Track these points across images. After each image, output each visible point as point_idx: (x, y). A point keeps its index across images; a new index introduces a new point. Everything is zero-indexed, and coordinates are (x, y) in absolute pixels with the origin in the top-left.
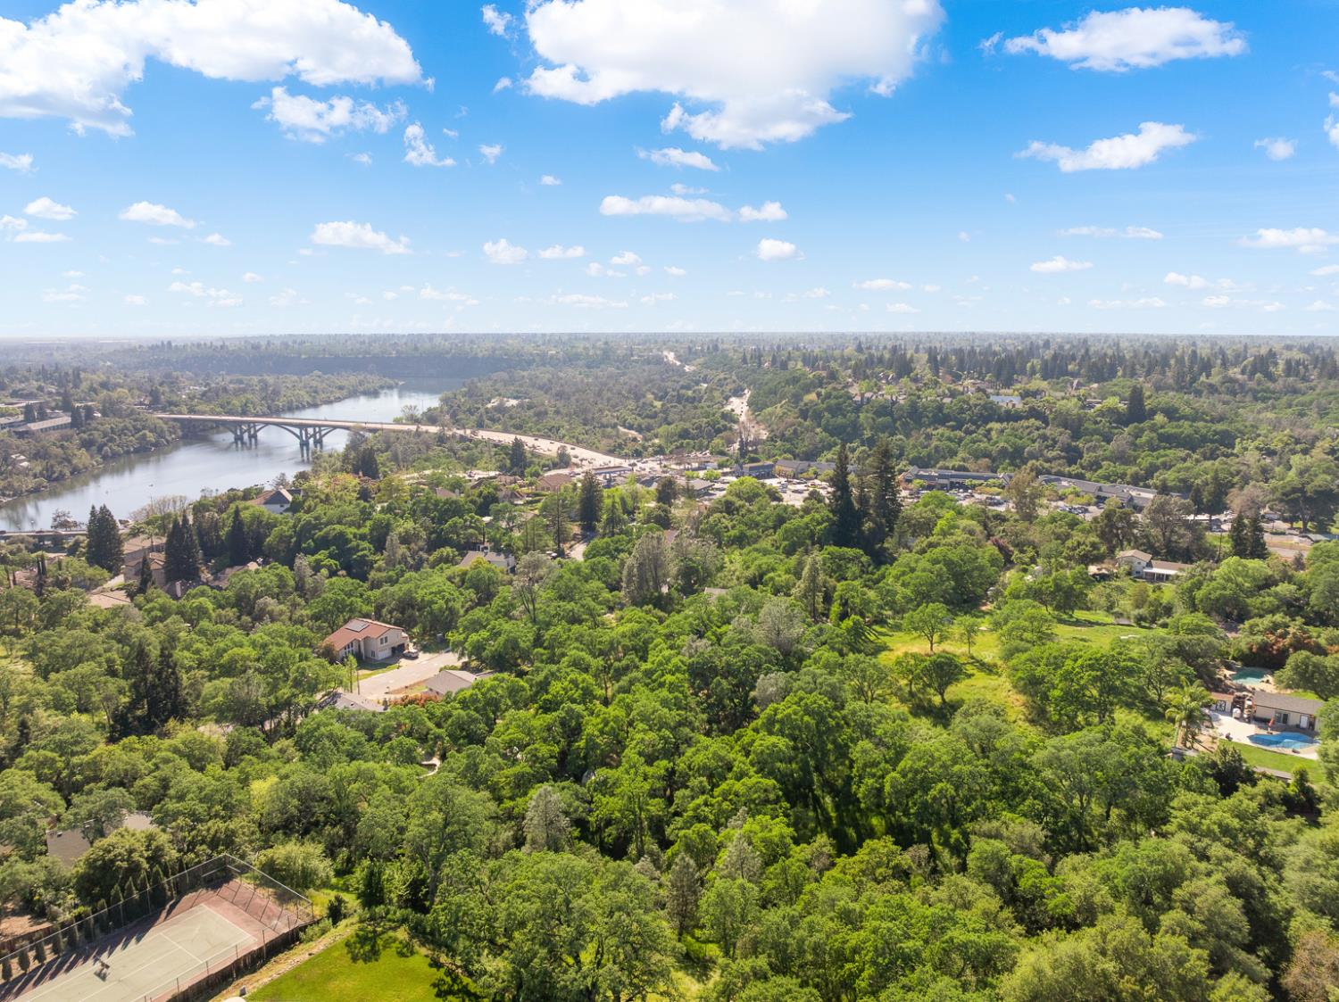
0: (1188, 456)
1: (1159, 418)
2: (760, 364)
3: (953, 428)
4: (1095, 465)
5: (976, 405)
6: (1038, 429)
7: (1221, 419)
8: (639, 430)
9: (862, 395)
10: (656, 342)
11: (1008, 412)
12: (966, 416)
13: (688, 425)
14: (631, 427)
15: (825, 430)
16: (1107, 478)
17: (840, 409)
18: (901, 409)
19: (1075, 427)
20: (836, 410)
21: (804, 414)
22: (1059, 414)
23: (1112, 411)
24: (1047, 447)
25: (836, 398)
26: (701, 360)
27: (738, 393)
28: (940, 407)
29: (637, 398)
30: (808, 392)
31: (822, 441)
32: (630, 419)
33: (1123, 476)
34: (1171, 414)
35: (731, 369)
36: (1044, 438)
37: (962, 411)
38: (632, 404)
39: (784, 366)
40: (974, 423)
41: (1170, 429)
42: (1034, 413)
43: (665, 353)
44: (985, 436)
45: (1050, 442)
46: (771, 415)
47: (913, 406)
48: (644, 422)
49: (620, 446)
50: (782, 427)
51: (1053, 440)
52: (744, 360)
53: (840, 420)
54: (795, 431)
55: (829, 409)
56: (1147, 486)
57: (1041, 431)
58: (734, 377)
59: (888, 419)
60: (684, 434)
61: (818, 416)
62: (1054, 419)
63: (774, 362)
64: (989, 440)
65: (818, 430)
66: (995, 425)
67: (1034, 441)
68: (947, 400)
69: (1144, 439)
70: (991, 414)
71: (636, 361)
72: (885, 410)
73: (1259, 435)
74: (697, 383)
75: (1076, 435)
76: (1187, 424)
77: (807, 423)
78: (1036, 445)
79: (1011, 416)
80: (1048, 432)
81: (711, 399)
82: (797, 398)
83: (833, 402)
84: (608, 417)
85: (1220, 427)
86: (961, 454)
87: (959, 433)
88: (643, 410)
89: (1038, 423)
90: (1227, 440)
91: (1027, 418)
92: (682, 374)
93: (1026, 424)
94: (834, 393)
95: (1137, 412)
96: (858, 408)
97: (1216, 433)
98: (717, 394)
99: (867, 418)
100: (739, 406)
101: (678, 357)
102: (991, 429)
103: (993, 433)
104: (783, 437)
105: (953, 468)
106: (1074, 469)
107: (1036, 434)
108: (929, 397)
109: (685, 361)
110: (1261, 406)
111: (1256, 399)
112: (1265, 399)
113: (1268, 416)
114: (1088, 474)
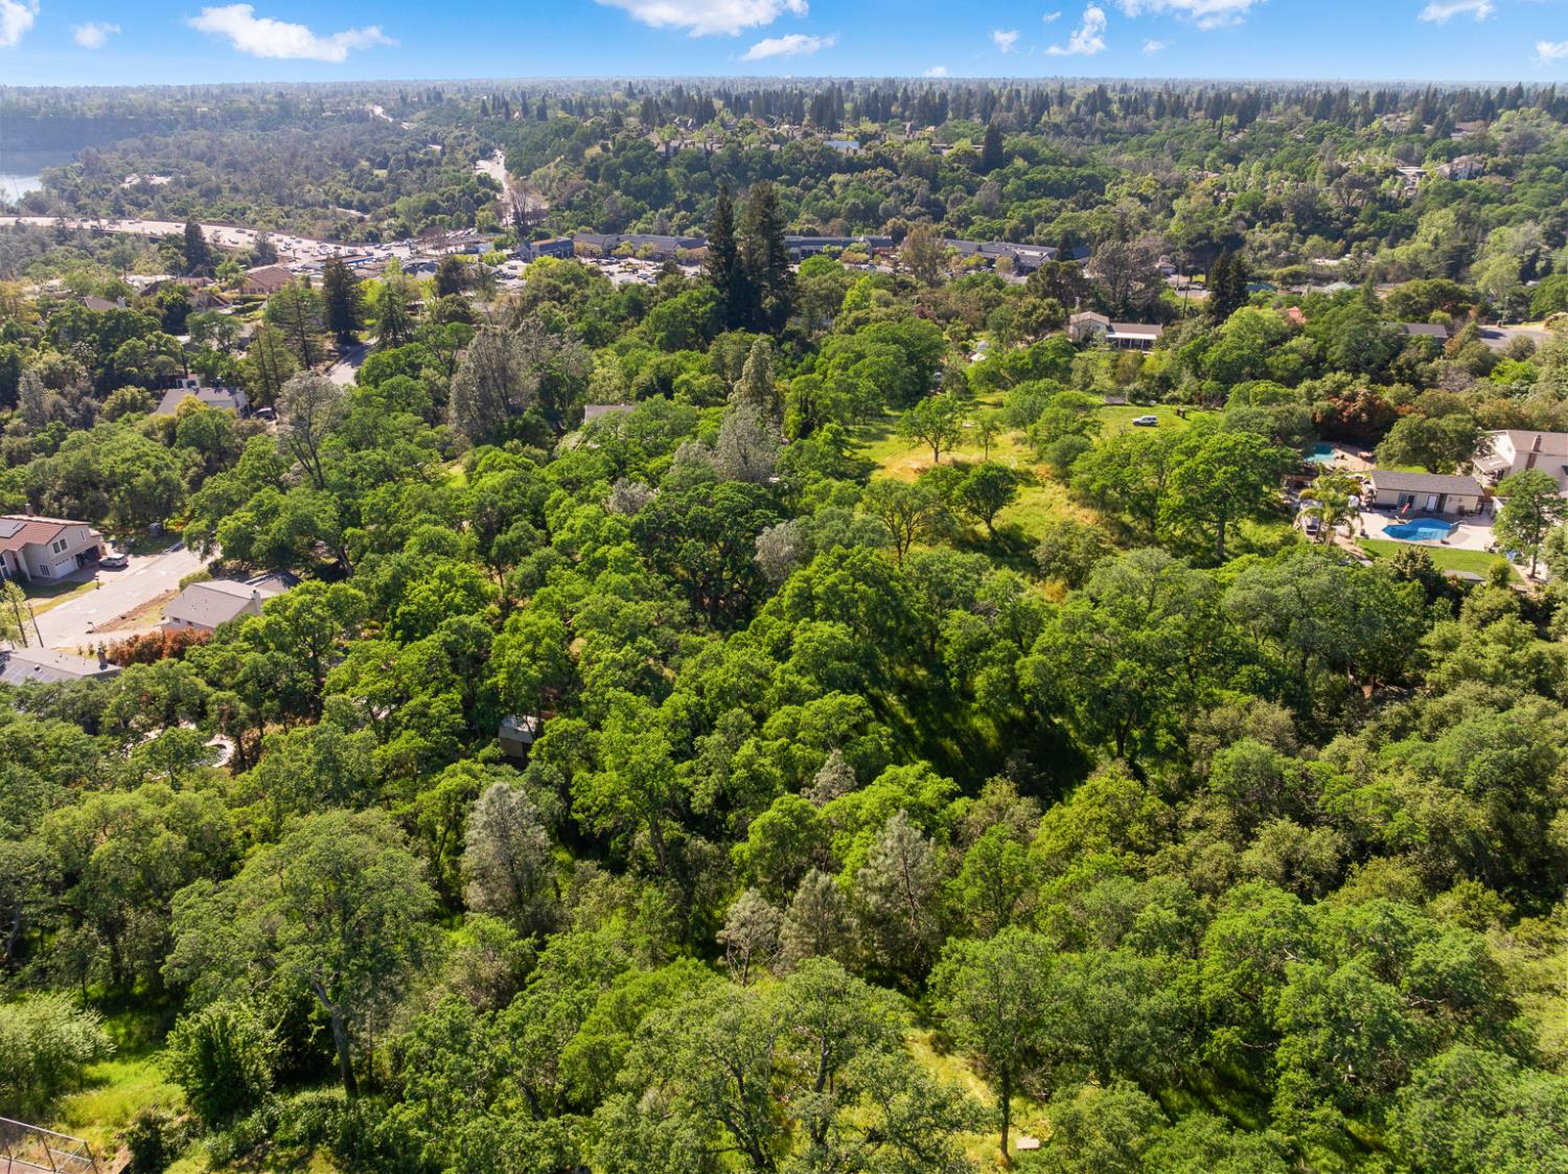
0: (1063, 205)
1: (1019, 163)
2: (508, 115)
3: (788, 184)
4: (964, 222)
5: (811, 153)
6: (890, 180)
7: (1081, 163)
8: (363, 208)
9: (667, 144)
11: (849, 160)
12: (802, 167)
13: (434, 196)
14: (348, 205)
15: (626, 192)
16: (981, 236)
17: (642, 164)
18: (719, 159)
19: (928, 171)
20: (634, 166)
21: (592, 173)
22: (909, 161)
23: (968, 156)
24: (903, 202)
25: (633, 148)
26: (422, 114)
27: (486, 153)
28: (768, 156)
29: (348, 165)
30: (589, 145)
31: (625, 206)
32: (345, 194)
33: (1001, 232)
34: (1030, 155)
35: (468, 124)
36: (899, 189)
37: (795, 161)
38: (343, 175)
39: (542, 114)
40: (812, 176)
41: (1035, 175)
42: (881, 160)
43: (368, 106)
44: (828, 192)
45: (906, 195)
46: (544, 177)
47: (734, 155)
48: (369, 197)
49: (343, 230)
50: (566, 191)
51: (910, 192)
52: (485, 111)
53: (643, 178)
54: (586, 196)
55: (627, 165)
57: (894, 183)
58: (474, 134)
59: (705, 173)
60: (432, 208)
61: (612, 176)
62: (905, 167)
63: (525, 110)
64: (833, 196)
65: (617, 193)
66: (838, 178)
67: (888, 196)
68: (775, 147)
69: (1010, 187)
70: (829, 163)
71: (331, 119)
72: (699, 162)
73: (1123, 181)
74: (425, 144)
75: (935, 187)
76: (1051, 168)
77: (600, 184)
78: (891, 200)
79: (852, 166)
80: (902, 182)
81: (453, 162)
82: (576, 155)
83: (631, 154)
84: (313, 192)
85: (1085, 171)
86: (804, 216)
87: (796, 190)
88: (360, 181)
89: (888, 173)
90: (1096, 184)
91: (874, 168)
92: (402, 133)
93: (874, 174)
94: (630, 143)
95: (993, 158)
96: (664, 161)
97: (1082, 178)
98: (459, 155)
99: (677, 174)
100: (495, 169)
101: (388, 111)
102: (834, 183)
103: (836, 187)
104: (569, 205)
105: (801, 233)
107: (888, 186)
108: (752, 143)
109: (400, 115)
110: (1112, 148)
111: (1104, 141)
112: (1113, 141)
113: (1126, 157)
114: (959, 233)
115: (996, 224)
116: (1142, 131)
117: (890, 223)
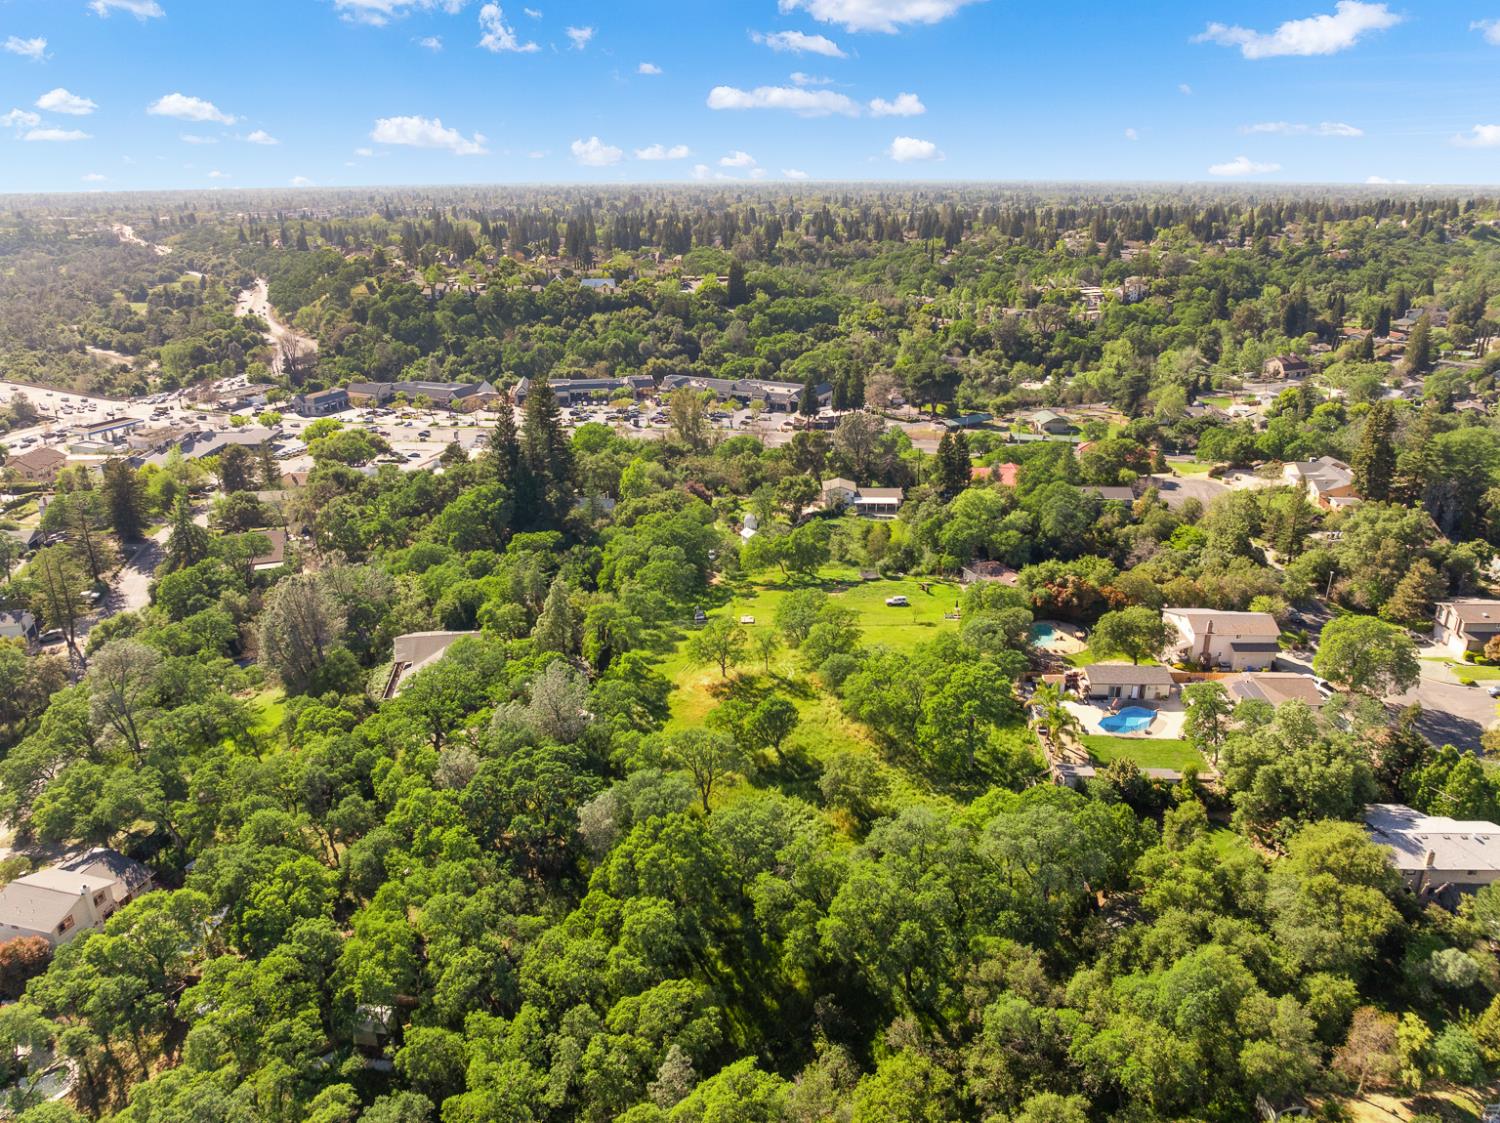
0: (803, 338)
1: (761, 296)
2: (267, 242)
3: (552, 323)
4: (717, 359)
5: (571, 294)
6: (646, 318)
7: (815, 292)
8: (122, 349)
9: (433, 288)
10: (96, 211)
11: (607, 299)
12: (563, 307)
13: (200, 342)
14: (106, 346)
15: (396, 336)
16: (734, 373)
17: (408, 307)
18: (484, 302)
19: (683, 311)
20: (402, 310)
21: (360, 315)
22: (662, 299)
23: (716, 291)
24: (660, 339)
25: (401, 292)
26: (177, 237)
27: (247, 283)
28: (531, 298)
29: (104, 301)
30: (354, 283)
31: (395, 351)
32: (103, 334)
33: (751, 369)
34: (770, 288)
35: (226, 250)
36: (655, 328)
37: (556, 301)
38: (97, 312)
39: (302, 245)
40: (574, 315)
41: (776, 308)
42: (636, 299)
43: (116, 228)
44: (590, 331)
45: (663, 334)
46: (309, 316)
47: (498, 297)
48: (129, 339)
49: (107, 381)
50: (336, 334)
51: (666, 330)
52: (242, 237)
53: (412, 322)
54: (356, 342)
55: (395, 308)
56: (776, 379)
57: (651, 322)
58: (233, 261)
59: (472, 316)
60: (198, 356)
61: (380, 319)
62: (659, 305)
63: (284, 238)
64: (595, 334)
65: (386, 337)
66: (597, 317)
67: (646, 334)
68: (537, 289)
69: (755, 322)
70: (589, 304)
71: (77, 242)
72: (464, 305)
73: (853, 308)
74: (181, 271)
75: (688, 324)
76: (790, 301)
77: (368, 328)
78: (649, 337)
79: (610, 305)
80: (658, 320)
81: (214, 296)
82: (342, 295)
83: (398, 298)
84: (68, 333)
85: (819, 302)
86: (570, 357)
87: (559, 329)
88: (122, 322)
89: (645, 312)
90: (829, 316)
91: (631, 306)
92: (156, 259)
93: (631, 313)
94: (397, 287)
95: (738, 293)
96: (431, 304)
97: (818, 309)
98: (220, 288)
99: (444, 317)
100: (255, 302)
101: (139, 233)
102: (594, 322)
103: (597, 326)
104: (340, 350)
105: (569, 376)
106: (698, 365)
107: (645, 325)
108: (514, 286)
109: (153, 239)
110: (841, 273)
111: (833, 265)
112: (841, 265)
113: (854, 284)
114: (713, 370)
115: (746, 361)
116: (864, 255)
117: (651, 361)
